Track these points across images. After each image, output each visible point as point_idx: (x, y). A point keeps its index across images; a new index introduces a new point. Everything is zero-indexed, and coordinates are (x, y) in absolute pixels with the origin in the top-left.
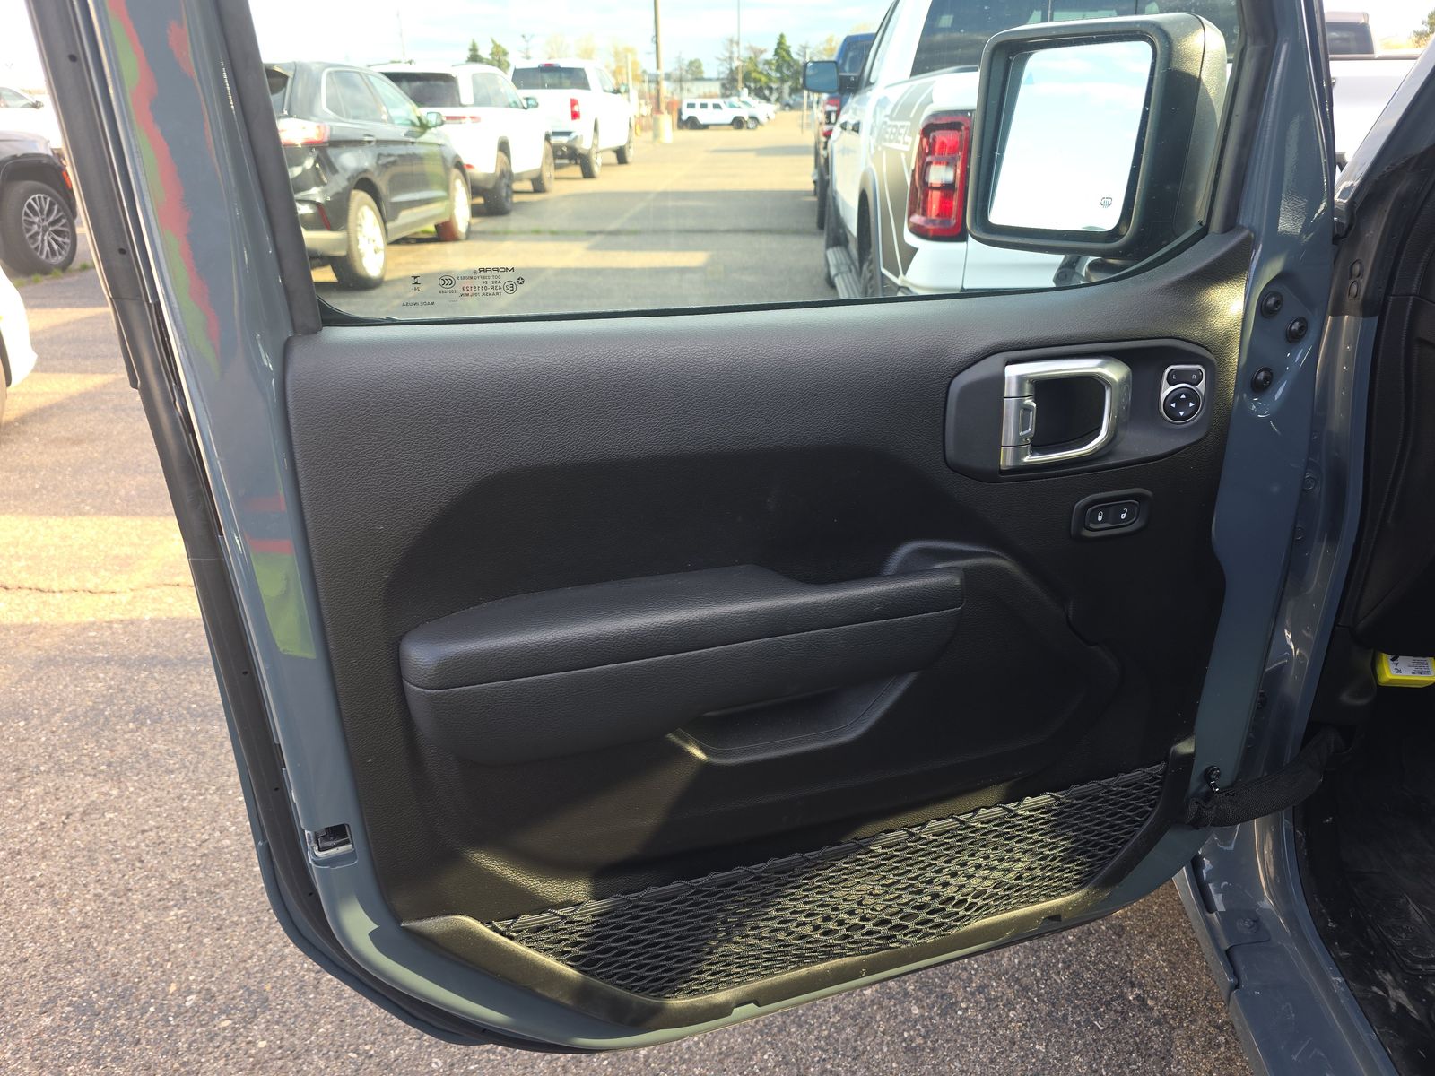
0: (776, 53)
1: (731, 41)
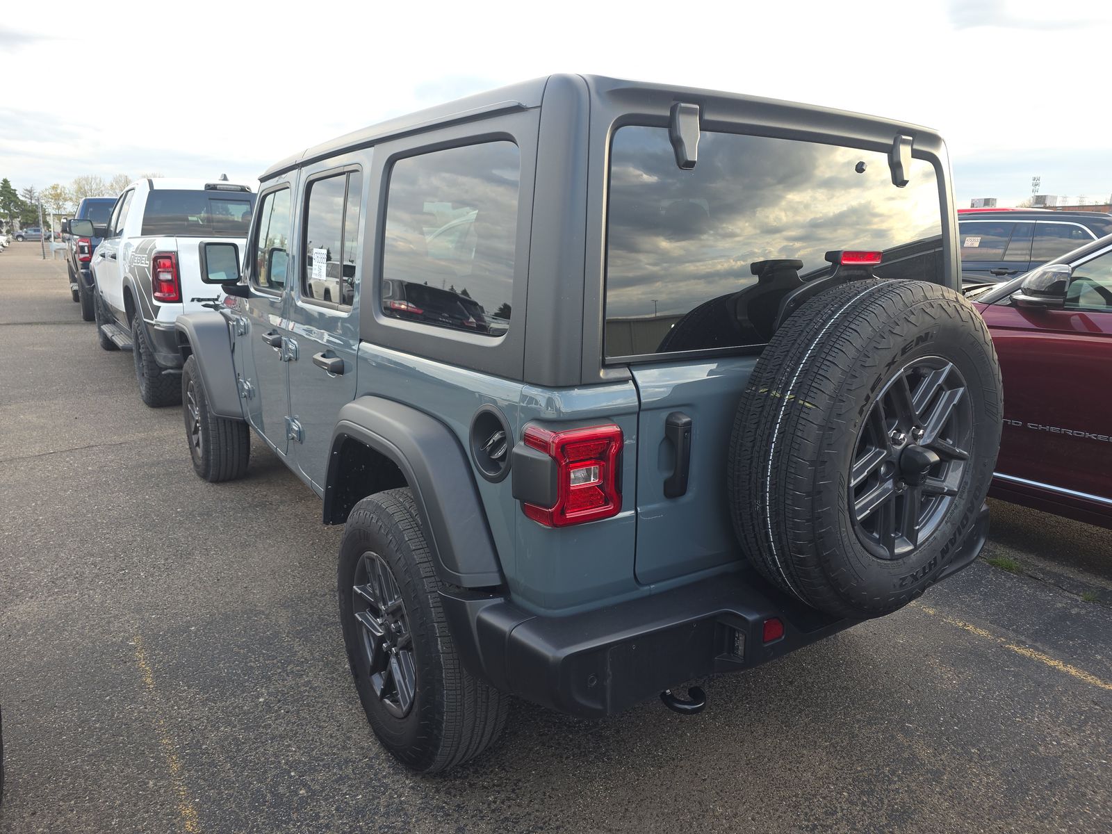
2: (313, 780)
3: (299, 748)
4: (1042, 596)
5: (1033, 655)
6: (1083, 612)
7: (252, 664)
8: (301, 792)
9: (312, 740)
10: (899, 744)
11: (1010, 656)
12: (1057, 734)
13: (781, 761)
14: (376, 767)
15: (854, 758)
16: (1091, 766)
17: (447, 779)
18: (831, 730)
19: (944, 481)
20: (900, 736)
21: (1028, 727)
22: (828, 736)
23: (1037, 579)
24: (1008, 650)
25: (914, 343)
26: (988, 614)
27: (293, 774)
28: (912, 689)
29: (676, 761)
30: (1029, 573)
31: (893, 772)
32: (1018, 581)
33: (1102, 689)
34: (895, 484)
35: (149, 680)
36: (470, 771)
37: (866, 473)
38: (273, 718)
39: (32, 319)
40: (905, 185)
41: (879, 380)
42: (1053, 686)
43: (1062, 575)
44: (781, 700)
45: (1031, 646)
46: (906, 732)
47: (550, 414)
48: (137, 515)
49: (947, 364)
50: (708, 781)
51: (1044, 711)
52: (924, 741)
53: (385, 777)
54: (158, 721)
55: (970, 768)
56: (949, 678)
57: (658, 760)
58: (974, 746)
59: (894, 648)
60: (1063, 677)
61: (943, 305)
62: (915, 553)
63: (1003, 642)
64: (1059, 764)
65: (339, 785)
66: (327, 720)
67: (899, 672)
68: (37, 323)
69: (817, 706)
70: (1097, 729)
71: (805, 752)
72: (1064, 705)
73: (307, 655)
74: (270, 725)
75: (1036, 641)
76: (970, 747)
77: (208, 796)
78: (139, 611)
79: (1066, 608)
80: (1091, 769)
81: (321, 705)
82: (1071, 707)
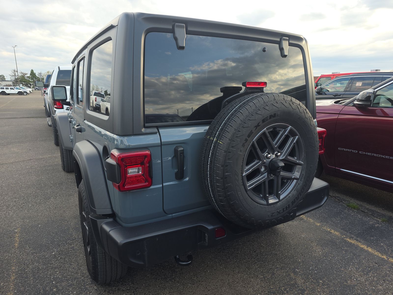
0: (31, 74)
1: (15, 71)
2: (60, 285)
3: (60, 272)
4: (365, 219)
5: (355, 243)
6: (380, 226)
7: (55, 239)
8: (54, 290)
9: (66, 270)
10: (291, 278)
11: (346, 243)
12: (357, 276)
13: (242, 283)
14: (86, 281)
15: (271, 283)
16: (368, 290)
17: (110, 286)
18: (265, 271)
19: (293, 174)
20: (292, 275)
21: (346, 272)
22: (263, 274)
23: (365, 212)
24: (346, 241)
25: (268, 118)
26: (341, 226)
27: (54, 282)
28: (302, 255)
29: (200, 282)
30: (362, 210)
31: (285, 290)
32: (357, 213)
33: (380, 257)
34: (268, 175)
35: (16, 245)
36: (120, 283)
37: (251, 170)
38: (55, 261)
39: (29, 116)
40: (286, 57)
41: (251, 133)
42: (360, 256)
43: (375, 211)
44: (249, 258)
45: (355, 239)
46: (295, 273)
47: (122, 146)
48: (37, 184)
49: (289, 126)
50: (210, 291)
51: (354, 266)
52: (301, 277)
53: (87, 285)
54: (14, 260)
55: (317, 289)
56: (318, 251)
57: (194, 281)
58: (321, 280)
59: (300, 238)
60: (365, 252)
61: (282, 102)
62: (280, 203)
63: (344, 237)
64: (355, 289)
65: (69, 288)
66: (74, 262)
67: (299, 248)
68: (30, 118)
69: (262, 261)
70: (374, 274)
71: (252, 280)
72: (363, 264)
73: (76, 237)
74: (53, 263)
75: (358, 237)
76: (319, 280)
77: (21, 290)
78: (23, 219)
79: (374, 224)
80: (367, 291)
81: (74, 256)
82: (365, 265)
